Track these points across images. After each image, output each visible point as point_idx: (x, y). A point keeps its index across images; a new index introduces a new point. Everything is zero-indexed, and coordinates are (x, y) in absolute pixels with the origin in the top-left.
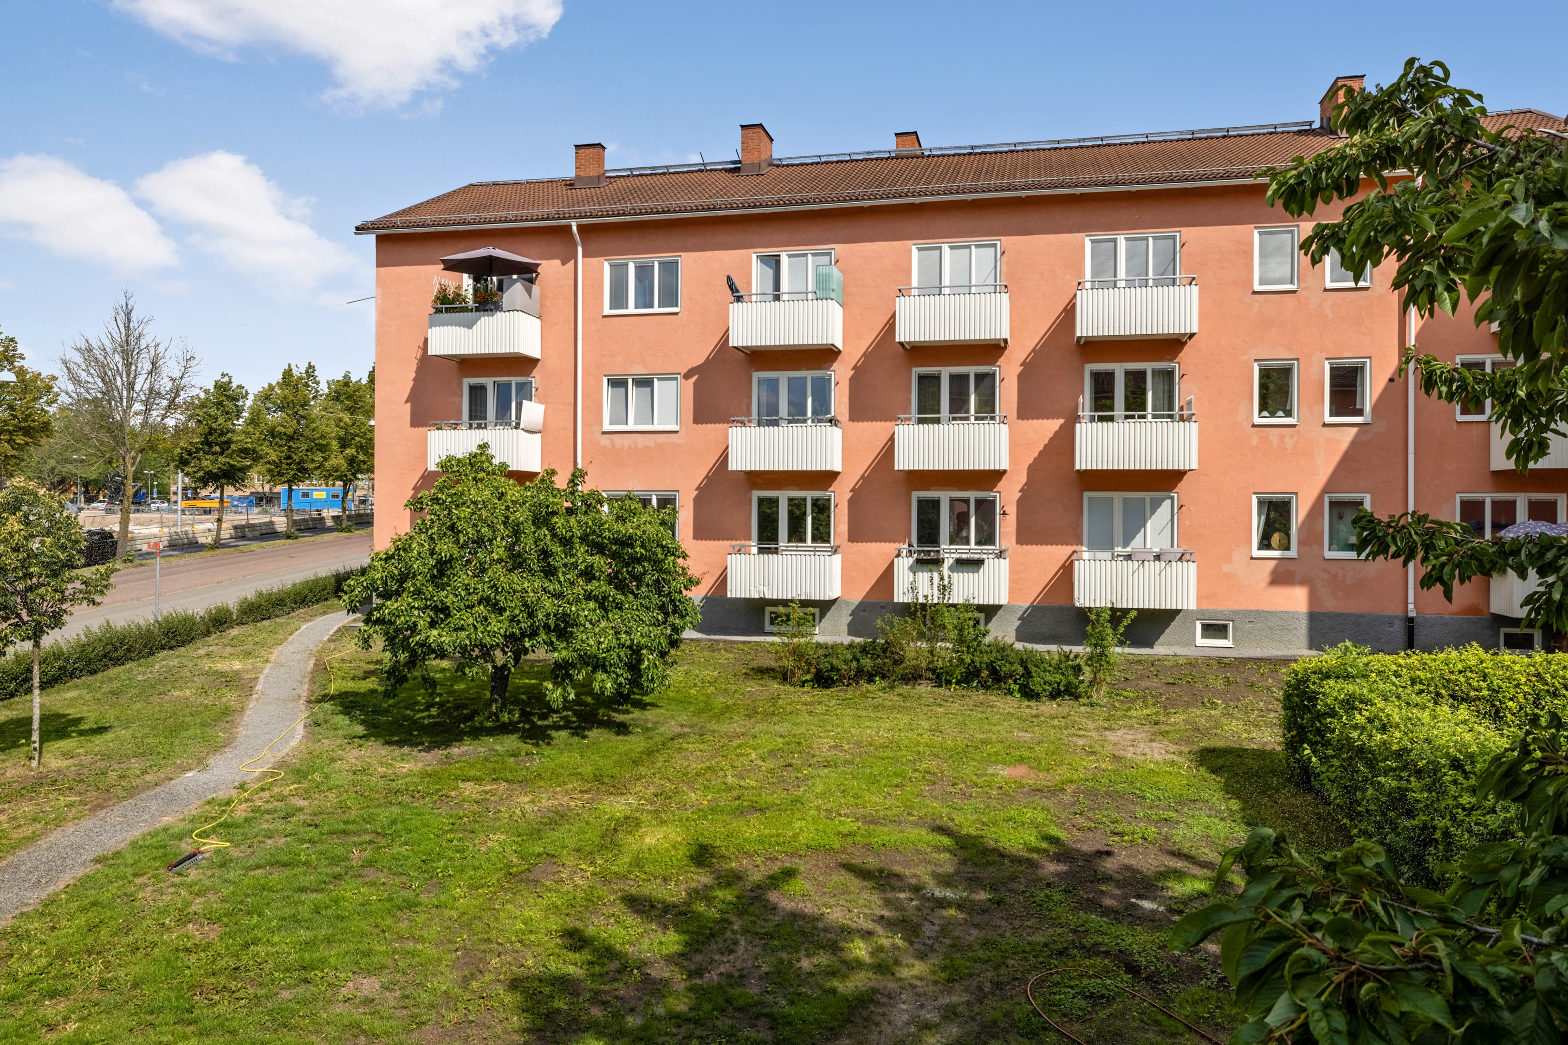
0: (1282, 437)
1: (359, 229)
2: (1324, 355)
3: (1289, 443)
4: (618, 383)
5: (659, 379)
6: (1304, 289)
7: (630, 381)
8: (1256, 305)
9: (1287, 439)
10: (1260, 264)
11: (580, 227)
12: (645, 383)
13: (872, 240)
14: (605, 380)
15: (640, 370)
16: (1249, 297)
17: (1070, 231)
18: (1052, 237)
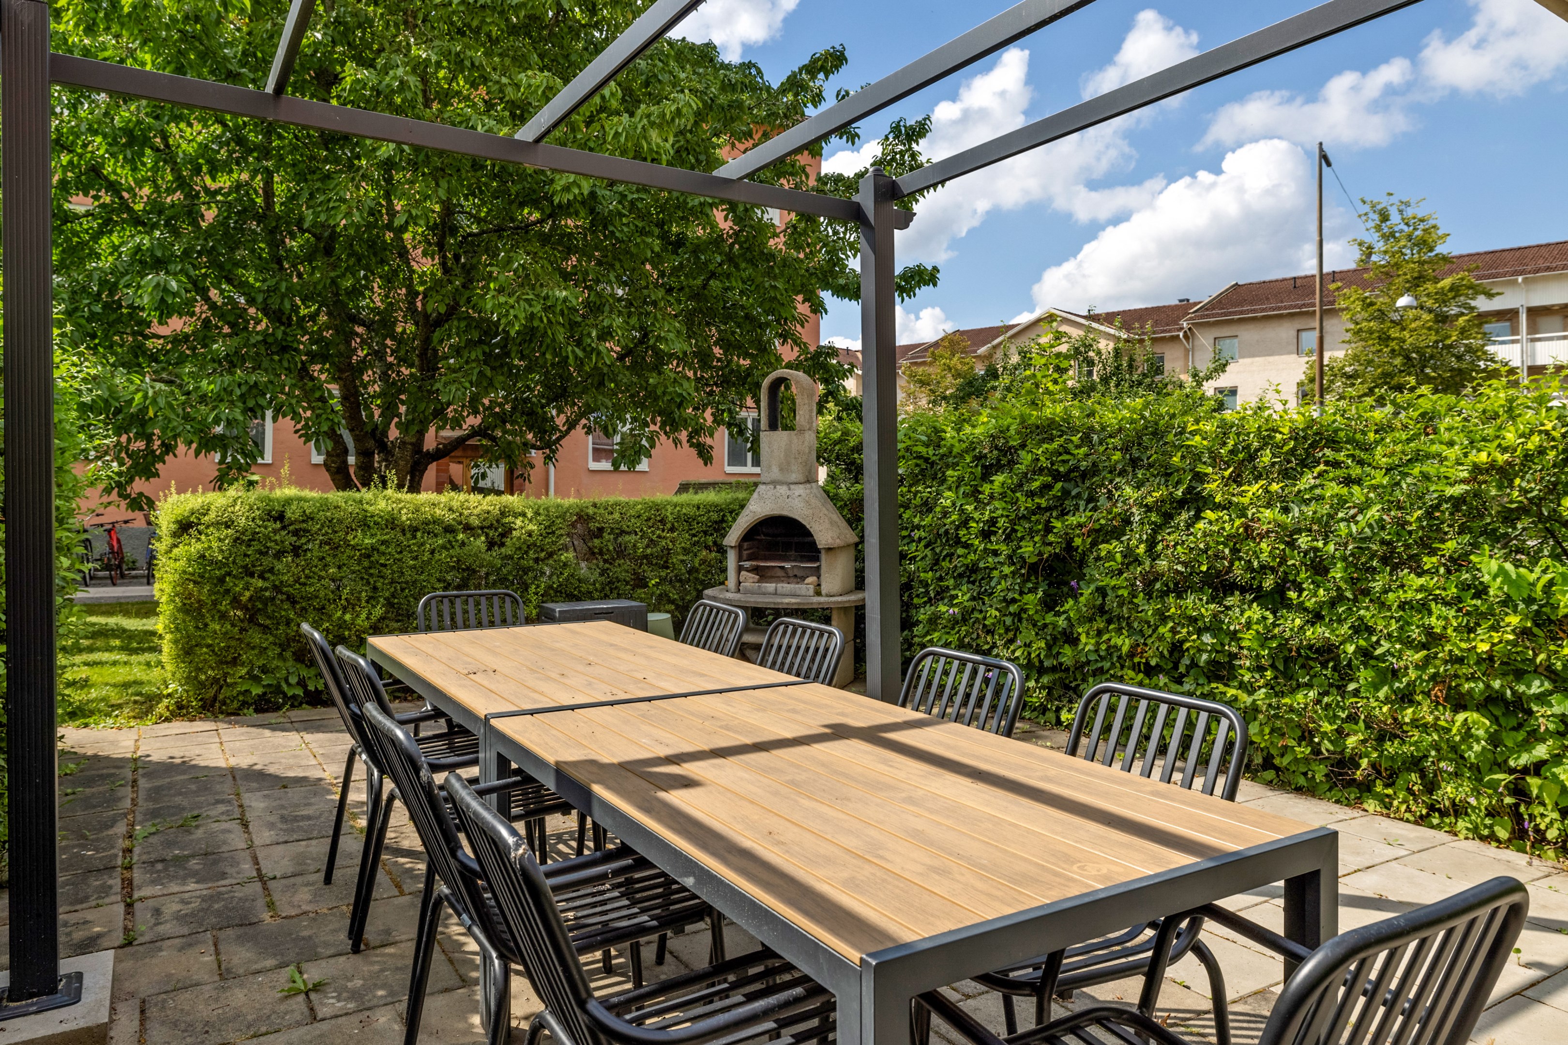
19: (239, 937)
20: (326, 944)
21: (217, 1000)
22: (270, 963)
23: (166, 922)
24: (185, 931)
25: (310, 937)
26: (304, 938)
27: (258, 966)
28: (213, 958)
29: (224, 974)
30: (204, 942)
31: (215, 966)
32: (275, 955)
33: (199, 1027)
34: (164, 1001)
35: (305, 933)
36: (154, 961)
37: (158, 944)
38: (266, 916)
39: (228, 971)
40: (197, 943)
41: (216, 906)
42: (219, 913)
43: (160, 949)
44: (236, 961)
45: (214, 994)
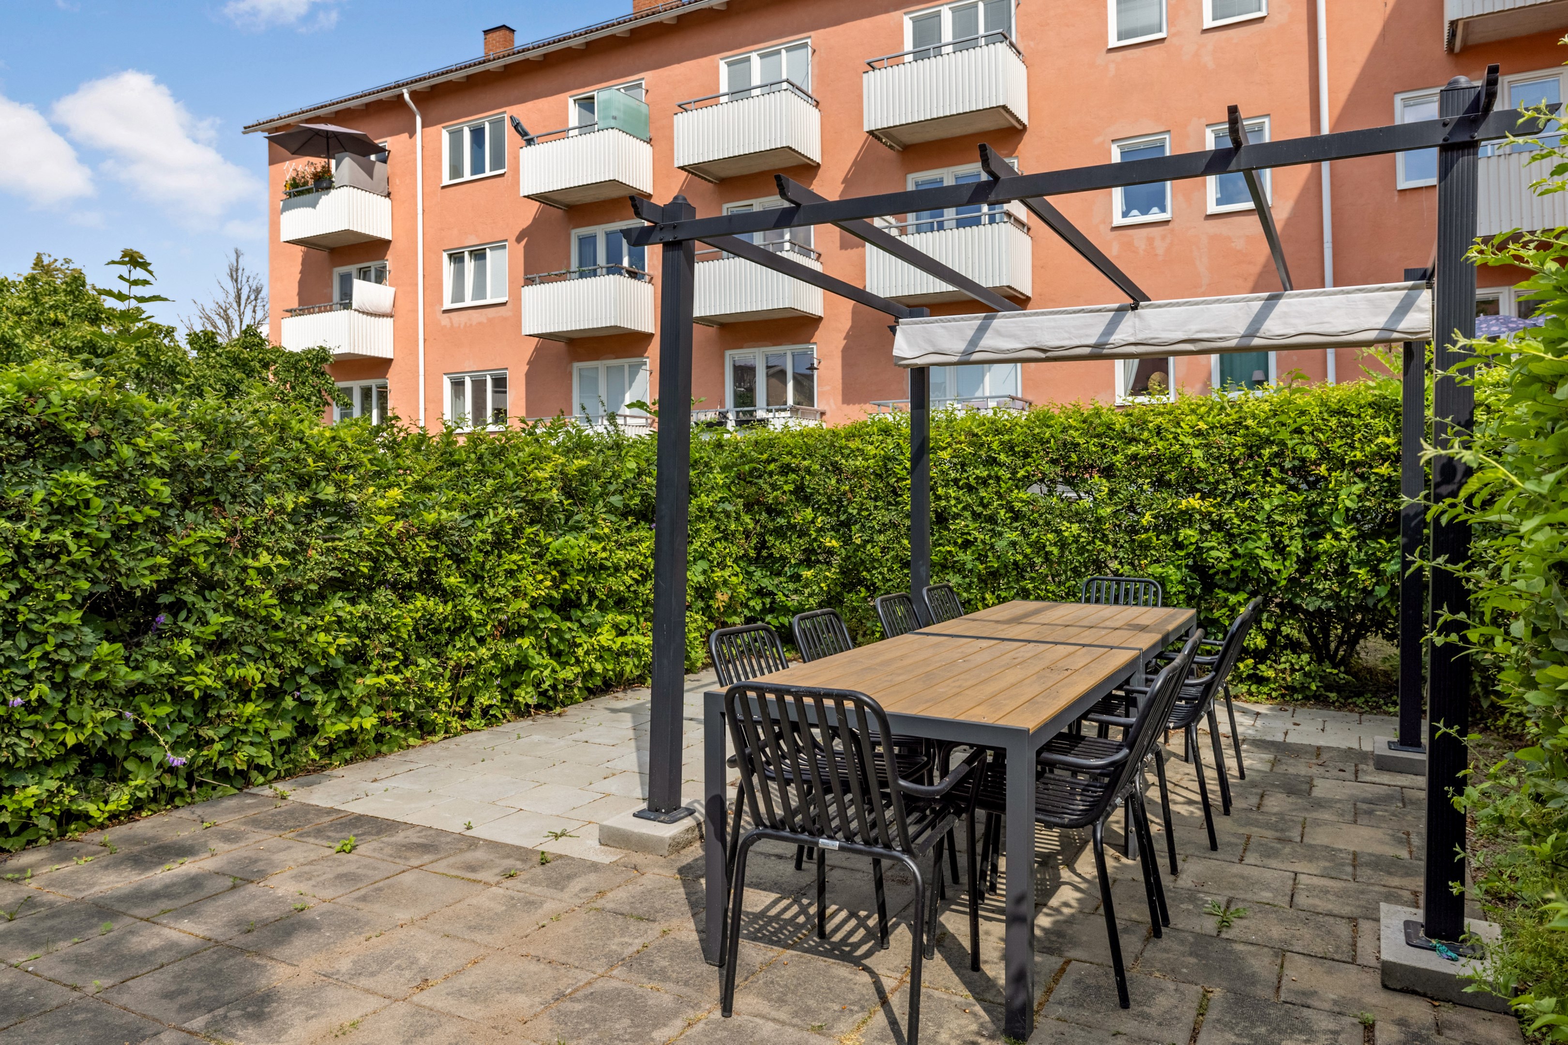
0: (1150, 240)
1: (248, 129)
2: (1204, 121)
3: (1160, 247)
4: (457, 258)
5: (491, 249)
6: (1174, 35)
7: (466, 254)
8: (1112, 67)
9: (1158, 243)
10: (1119, 12)
11: (412, 94)
12: (479, 255)
13: (679, 61)
14: (445, 256)
15: (473, 241)
16: (1103, 58)
17: (887, 11)
18: (865, 24)
19: (1253, 984)
20: (1182, 942)
21: (1293, 936)
22: (1239, 947)
23: (1325, 1032)
24: (1306, 1012)
25: (1191, 954)
26: (1197, 956)
27: (1252, 948)
28: (1286, 972)
29: (1281, 953)
30: (1289, 991)
31: (1286, 964)
32: (1231, 952)
33: (1312, 924)
34: (1336, 952)
35: (1193, 960)
36: (1342, 993)
37: (1336, 1009)
38: (1217, 993)
39: (1276, 955)
40: (1297, 993)
41: (1263, 1030)
42: (1264, 1019)
43: (1335, 1002)
44: (1267, 961)
45: (1294, 942)
